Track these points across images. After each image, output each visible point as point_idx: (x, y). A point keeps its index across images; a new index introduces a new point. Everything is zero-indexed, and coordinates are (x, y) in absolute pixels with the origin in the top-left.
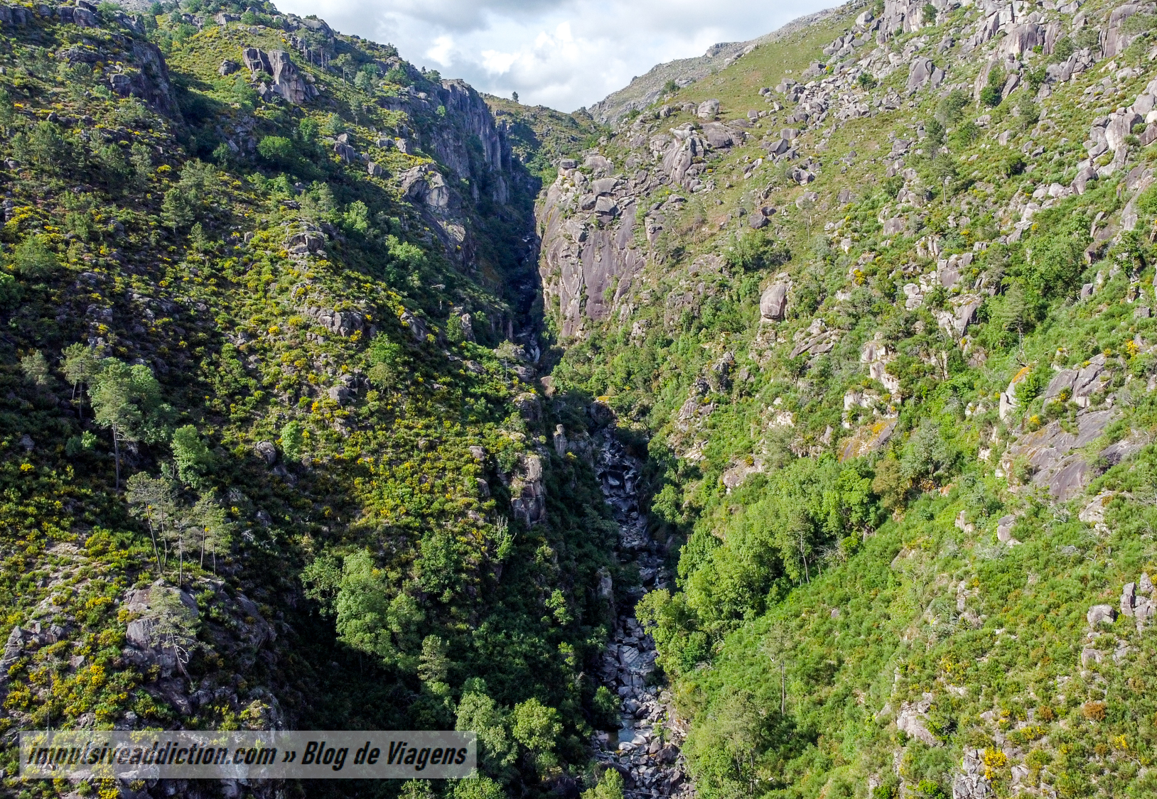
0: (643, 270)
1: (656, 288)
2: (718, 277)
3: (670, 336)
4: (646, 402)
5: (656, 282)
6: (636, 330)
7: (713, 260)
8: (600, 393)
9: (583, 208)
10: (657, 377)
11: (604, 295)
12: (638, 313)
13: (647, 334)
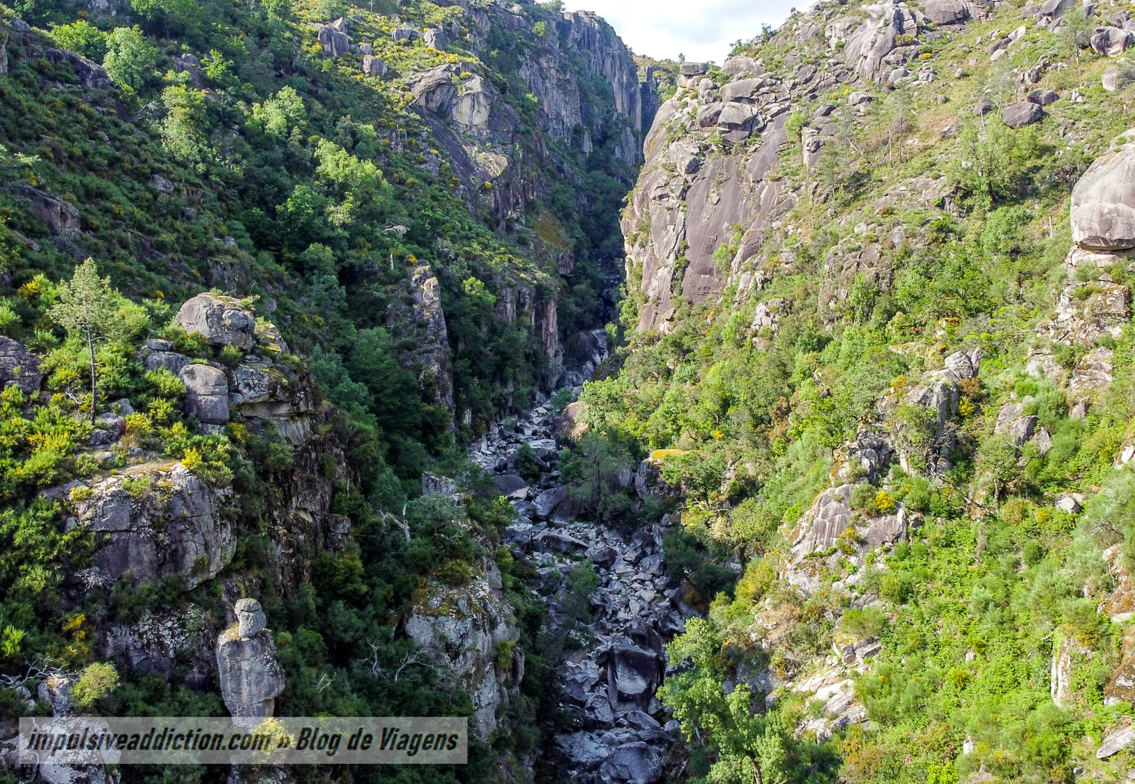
0: (789, 215)
1: (808, 241)
2: (936, 215)
3: (827, 330)
4: (750, 469)
5: (812, 233)
6: (760, 316)
7: (926, 186)
8: (663, 443)
9: (702, 125)
10: (784, 413)
11: (716, 261)
12: (771, 288)
13: (781, 325)
